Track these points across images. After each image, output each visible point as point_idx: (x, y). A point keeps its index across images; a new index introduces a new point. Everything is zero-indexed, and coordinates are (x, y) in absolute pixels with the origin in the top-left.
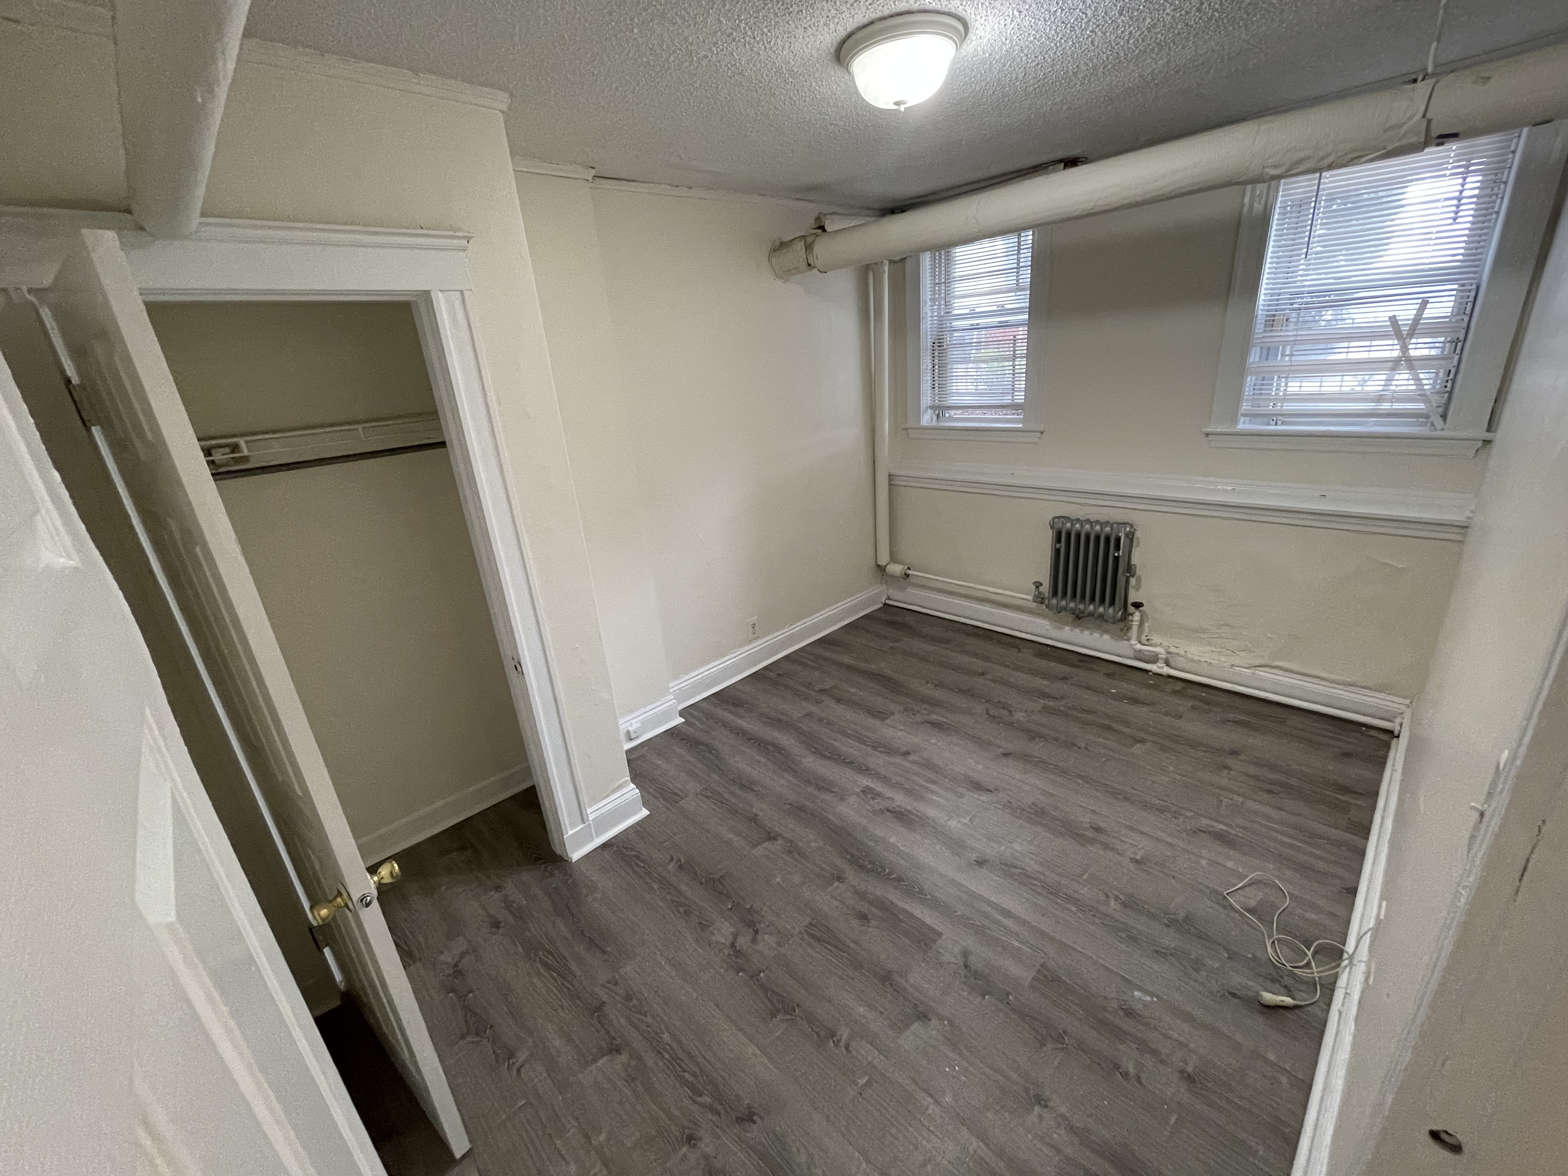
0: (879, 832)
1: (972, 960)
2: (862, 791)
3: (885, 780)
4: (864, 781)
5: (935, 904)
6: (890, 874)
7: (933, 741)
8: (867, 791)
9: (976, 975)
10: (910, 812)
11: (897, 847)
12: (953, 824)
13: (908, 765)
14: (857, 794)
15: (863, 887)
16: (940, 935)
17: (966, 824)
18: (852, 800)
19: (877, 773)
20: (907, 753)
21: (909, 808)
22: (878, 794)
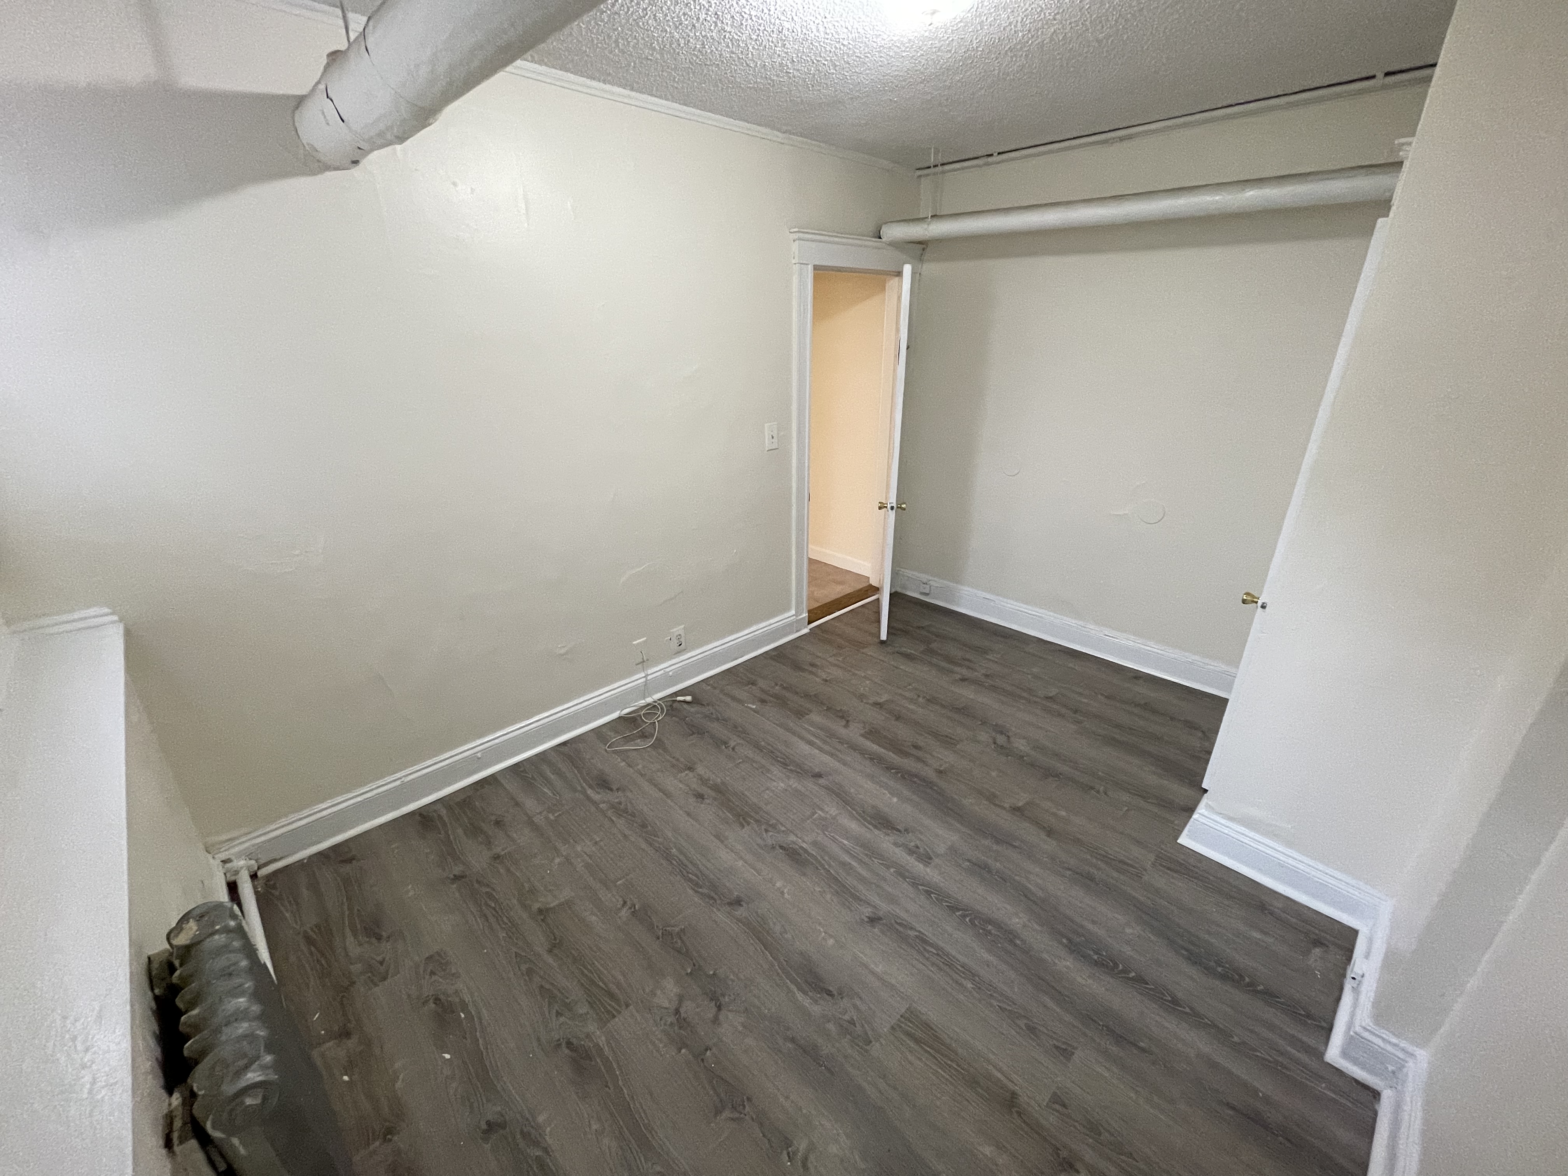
0: (908, 808)
1: (844, 723)
2: (931, 858)
3: (902, 873)
4: (930, 873)
5: (863, 752)
6: (897, 773)
7: (831, 942)
8: (926, 858)
9: (842, 717)
10: (875, 827)
11: (889, 793)
12: (833, 811)
13: (875, 900)
14: (938, 856)
15: (919, 766)
16: (862, 735)
17: (822, 810)
18: (942, 849)
19: (915, 885)
20: (873, 920)
21: (876, 832)
22: (911, 852)
